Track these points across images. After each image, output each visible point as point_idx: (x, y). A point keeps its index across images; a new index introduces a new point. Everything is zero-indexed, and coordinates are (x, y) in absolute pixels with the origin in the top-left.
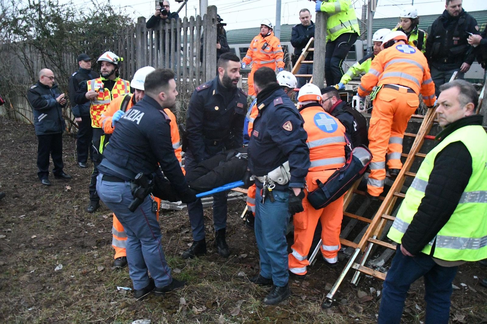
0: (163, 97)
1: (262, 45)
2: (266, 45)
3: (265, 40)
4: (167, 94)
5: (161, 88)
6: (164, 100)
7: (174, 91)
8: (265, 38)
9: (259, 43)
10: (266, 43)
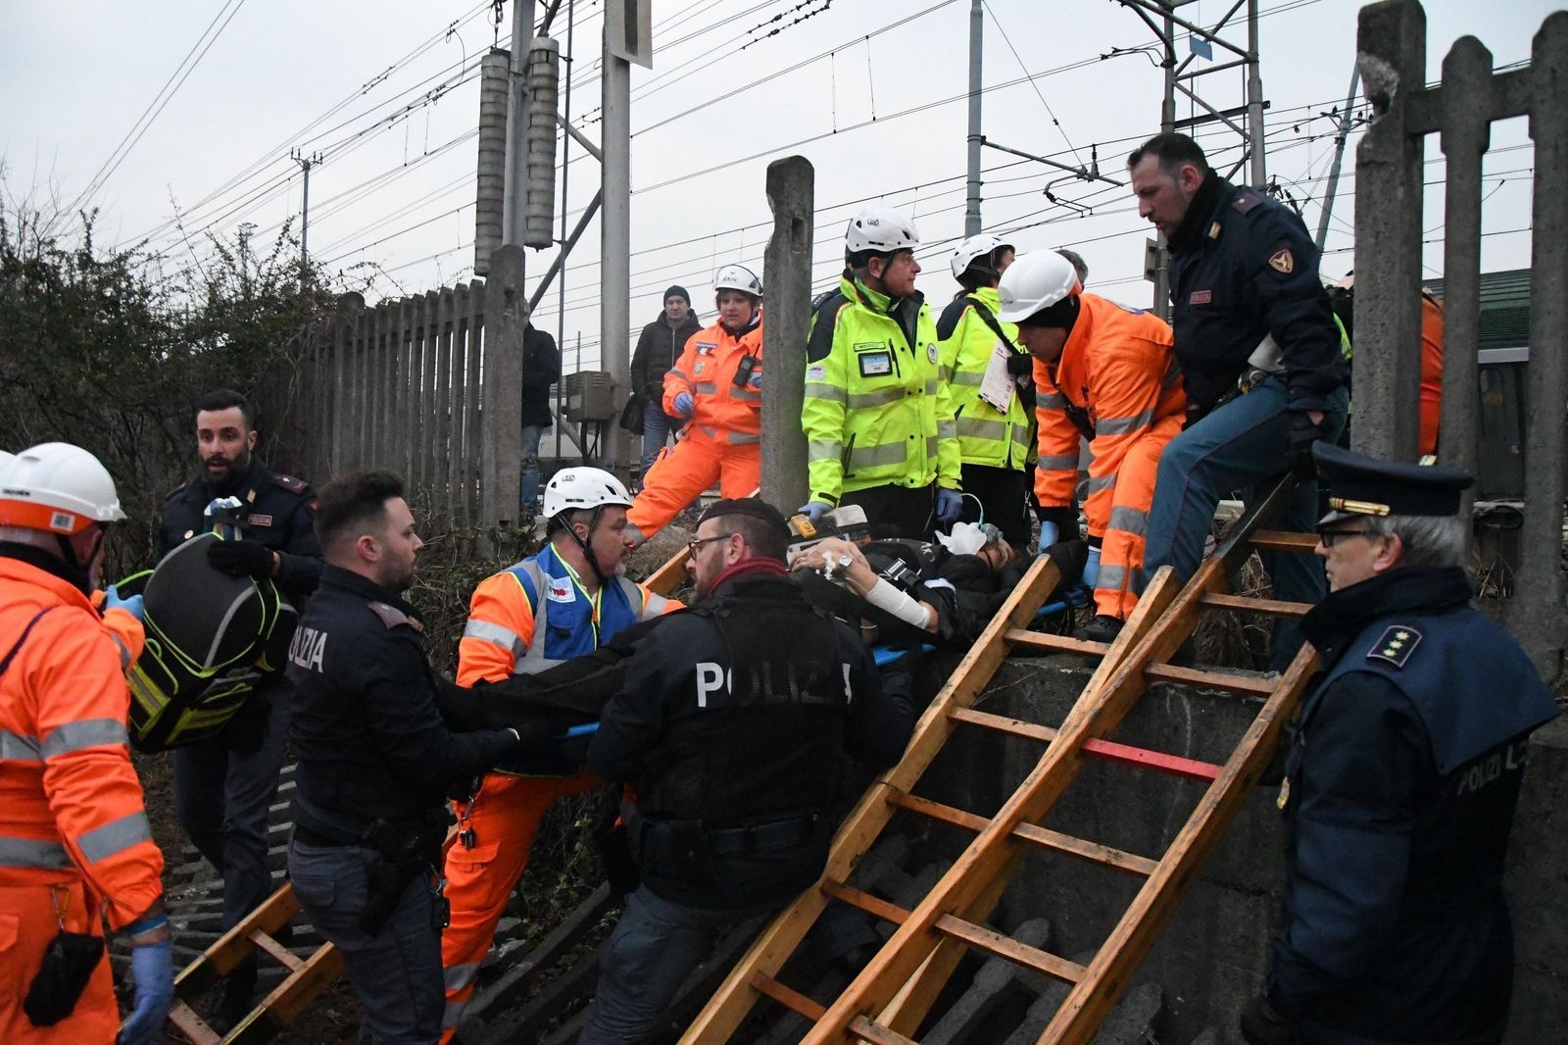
0: (372, 549)
1: (731, 369)
2: (747, 365)
3: (745, 347)
4: (383, 540)
5: (362, 524)
6: (374, 559)
7: (407, 534)
8: (742, 340)
9: (721, 362)
10: (746, 358)
